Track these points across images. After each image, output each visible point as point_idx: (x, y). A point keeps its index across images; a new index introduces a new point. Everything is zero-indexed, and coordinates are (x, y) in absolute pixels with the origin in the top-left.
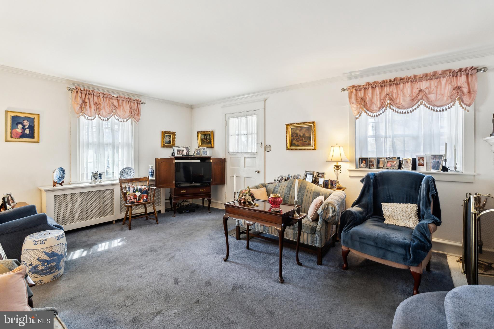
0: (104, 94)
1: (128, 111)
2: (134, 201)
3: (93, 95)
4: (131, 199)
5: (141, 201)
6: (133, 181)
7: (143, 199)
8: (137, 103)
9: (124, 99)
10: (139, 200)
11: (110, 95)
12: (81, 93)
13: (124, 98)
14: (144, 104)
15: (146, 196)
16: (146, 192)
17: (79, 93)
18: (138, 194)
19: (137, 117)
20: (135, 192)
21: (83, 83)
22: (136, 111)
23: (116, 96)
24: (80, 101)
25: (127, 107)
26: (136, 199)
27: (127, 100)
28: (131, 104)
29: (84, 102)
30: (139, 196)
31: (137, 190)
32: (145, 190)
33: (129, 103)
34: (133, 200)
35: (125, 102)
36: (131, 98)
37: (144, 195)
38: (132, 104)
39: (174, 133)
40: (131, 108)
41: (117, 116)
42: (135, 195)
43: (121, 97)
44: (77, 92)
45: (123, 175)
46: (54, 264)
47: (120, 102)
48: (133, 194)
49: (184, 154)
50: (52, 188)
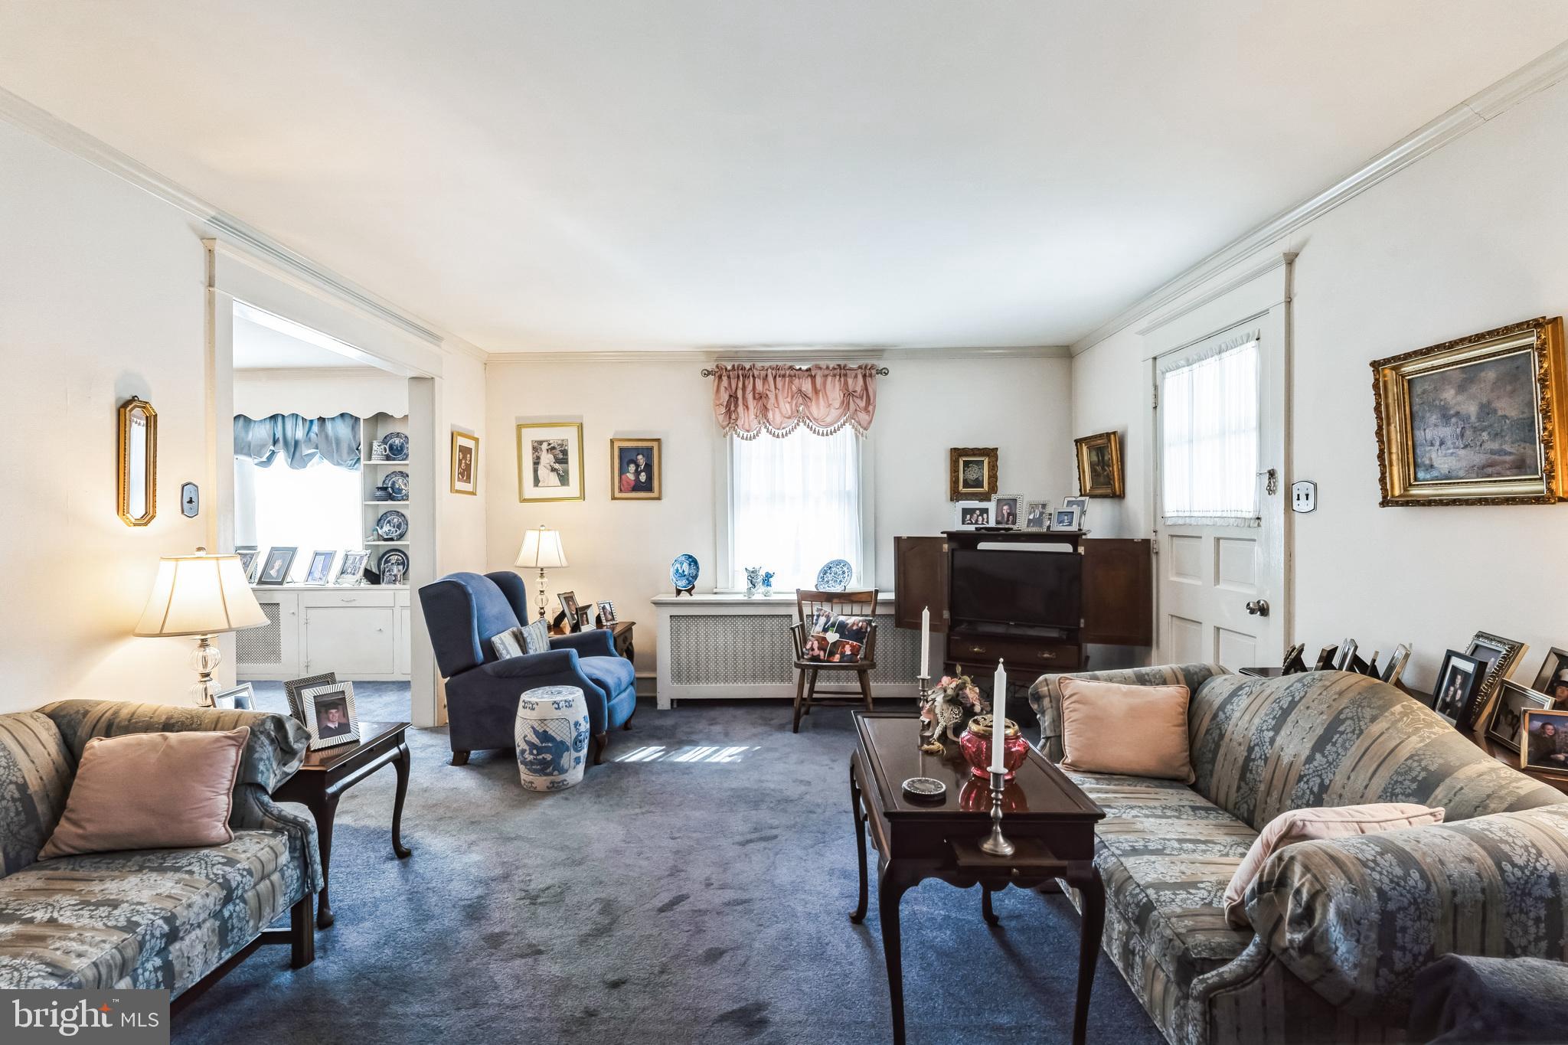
0: (778, 368)
1: (837, 404)
2: (819, 655)
3: (753, 376)
4: (813, 649)
5: (837, 658)
6: (835, 601)
7: (843, 654)
8: (864, 376)
9: (826, 372)
10: (832, 654)
11: (791, 368)
12: (729, 377)
13: (828, 368)
14: (886, 374)
15: (852, 646)
16: (858, 634)
17: (725, 379)
18: (832, 637)
19: (863, 416)
20: (825, 630)
21: (737, 352)
22: (862, 398)
23: (804, 368)
24: (725, 397)
25: (834, 391)
26: (825, 651)
27: (835, 372)
28: (846, 383)
29: (733, 397)
30: (834, 644)
31: (833, 625)
32: (855, 628)
33: (842, 379)
34: (816, 652)
35: (830, 379)
36: (845, 366)
37: (848, 643)
38: (850, 381)
39: (991, 453)
40: (848, 394)
41: (809, 419)
42: (824, 639)
43: (820, 368)
44: (720, 377)
45: (826, 579)
46: (549, 757)
47: (819, 380)
48: (821, 635)
49: (987, 522)
50: (673, 598)
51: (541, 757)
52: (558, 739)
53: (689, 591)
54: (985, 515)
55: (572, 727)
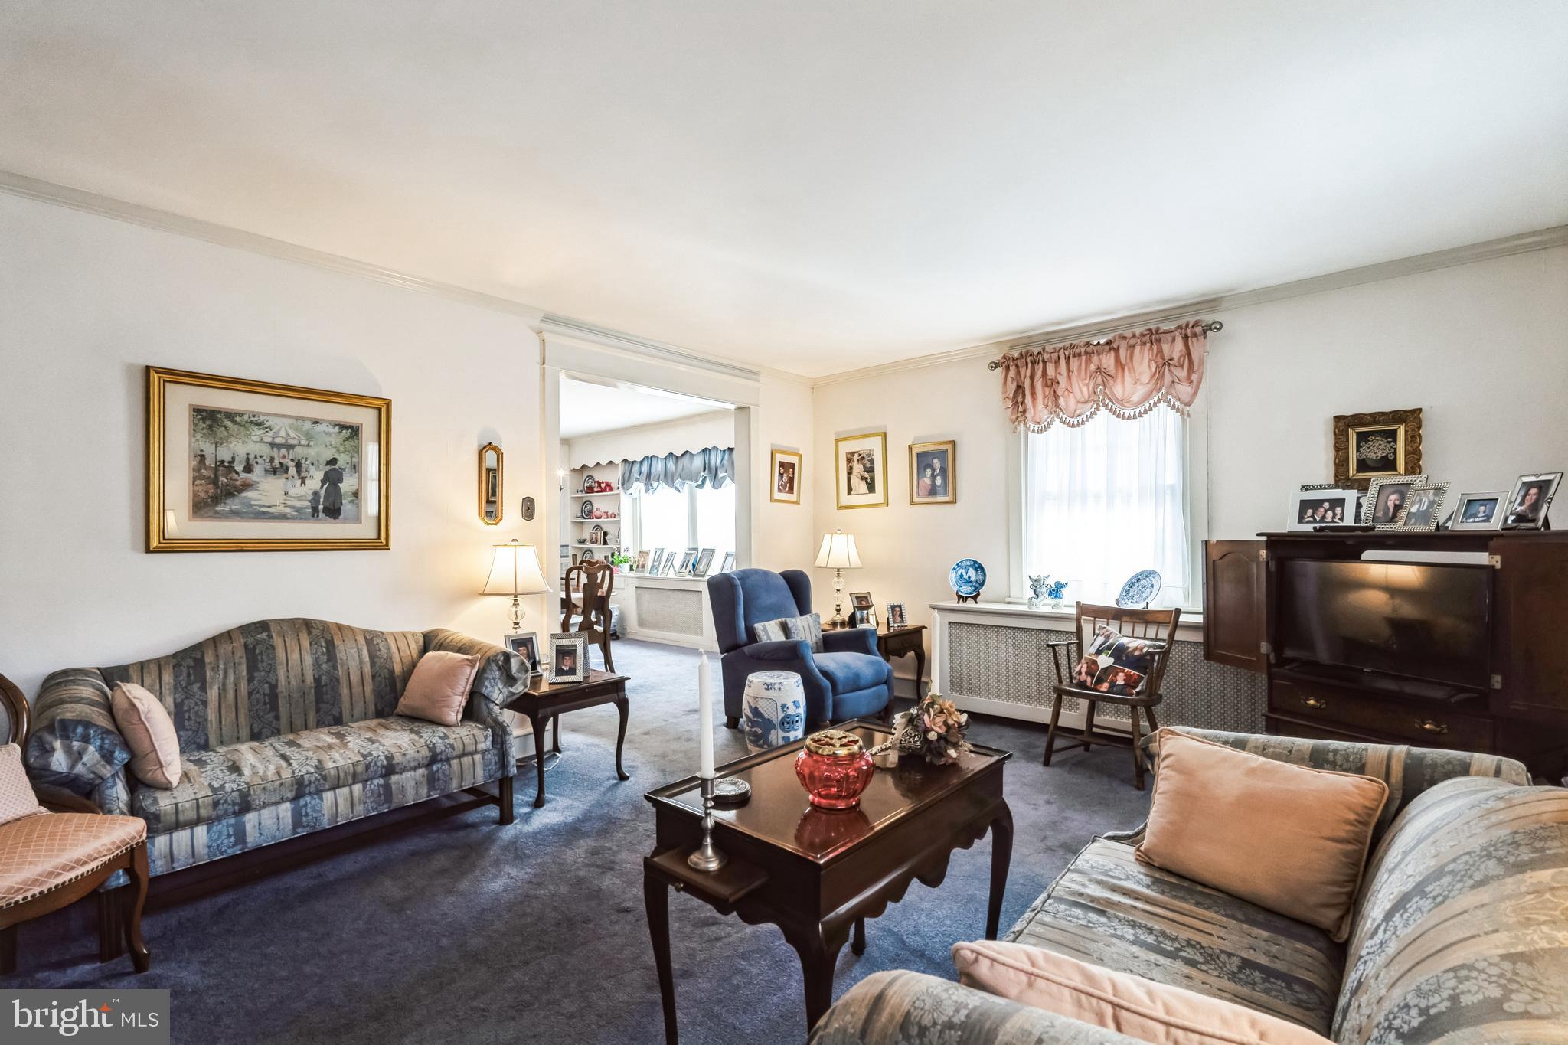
0: (1072, 347)
1: (1146, 378)
2: (1085, 681)
3: (1044, 362)
4: (1080, 673)
5: (1105, 686)
6: (1124, 619)
7: (1113, 684)
8: (1186, 338)
9: (1133, 341)
10: (1100, 681)
11: (1088, 344)
12: (1017, 366)
13: (1134, 336)
14: (1218, 329)
15: (1126, 675)
16: (1141, 662)
17: (1013, 369)
18: (1105, 661)
19: (1184, 389)
20: (1099, 652)
21: (1030, 337)
22: (1182, 366)
23: (1102, 341)
24: (1013, 387)
25: (1143, 363)
26: (1093, 677)
27: (1144, 339)
28: (1160, 351)
29: (1020, 387)
30: (1106, 669)
31: (1109, 648)
32: (1136, 653)
33: (1155, 347)
34: (1083, 677)
35: (1138, 348)
36: (1158, 329)
37: (1123, 671)
38: (1166, 347)
39: (1411, 418)
40: (1165, 363)
41: (1111, 400)
42: (1095, 662)
43: (1125, 338)
44: (1008, 368)
45: (1131, 594)
47: (1123, 353)
48: (1093, 658)
49: (1342, 519)
50: (954, 603)
51: (753, 729)
52: (766, 716)
53: (975, 598)
54: (1338, 510)
55: (779, 708)
